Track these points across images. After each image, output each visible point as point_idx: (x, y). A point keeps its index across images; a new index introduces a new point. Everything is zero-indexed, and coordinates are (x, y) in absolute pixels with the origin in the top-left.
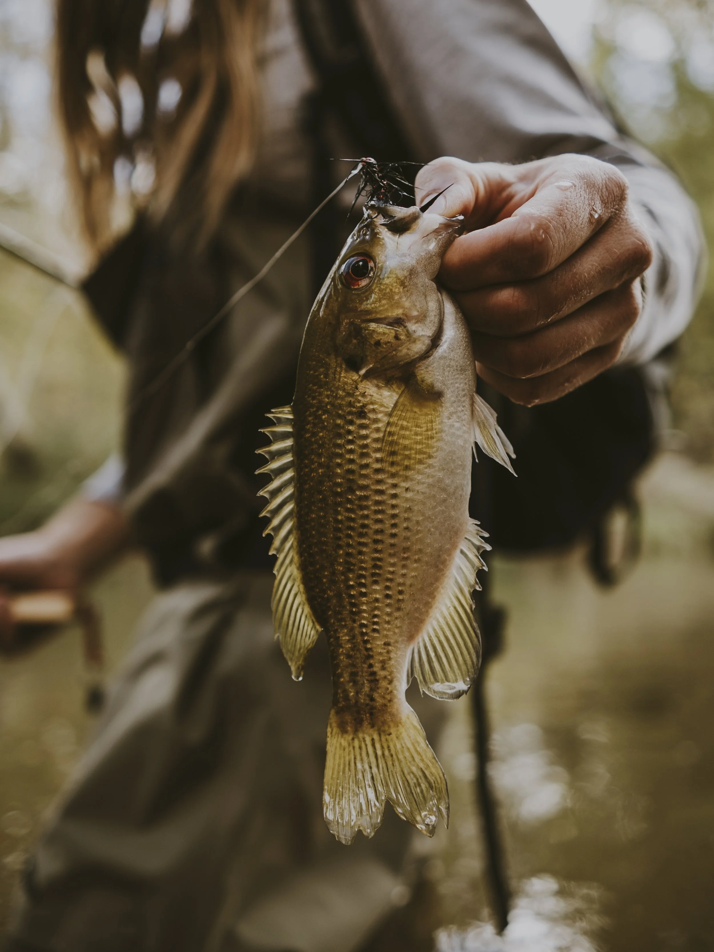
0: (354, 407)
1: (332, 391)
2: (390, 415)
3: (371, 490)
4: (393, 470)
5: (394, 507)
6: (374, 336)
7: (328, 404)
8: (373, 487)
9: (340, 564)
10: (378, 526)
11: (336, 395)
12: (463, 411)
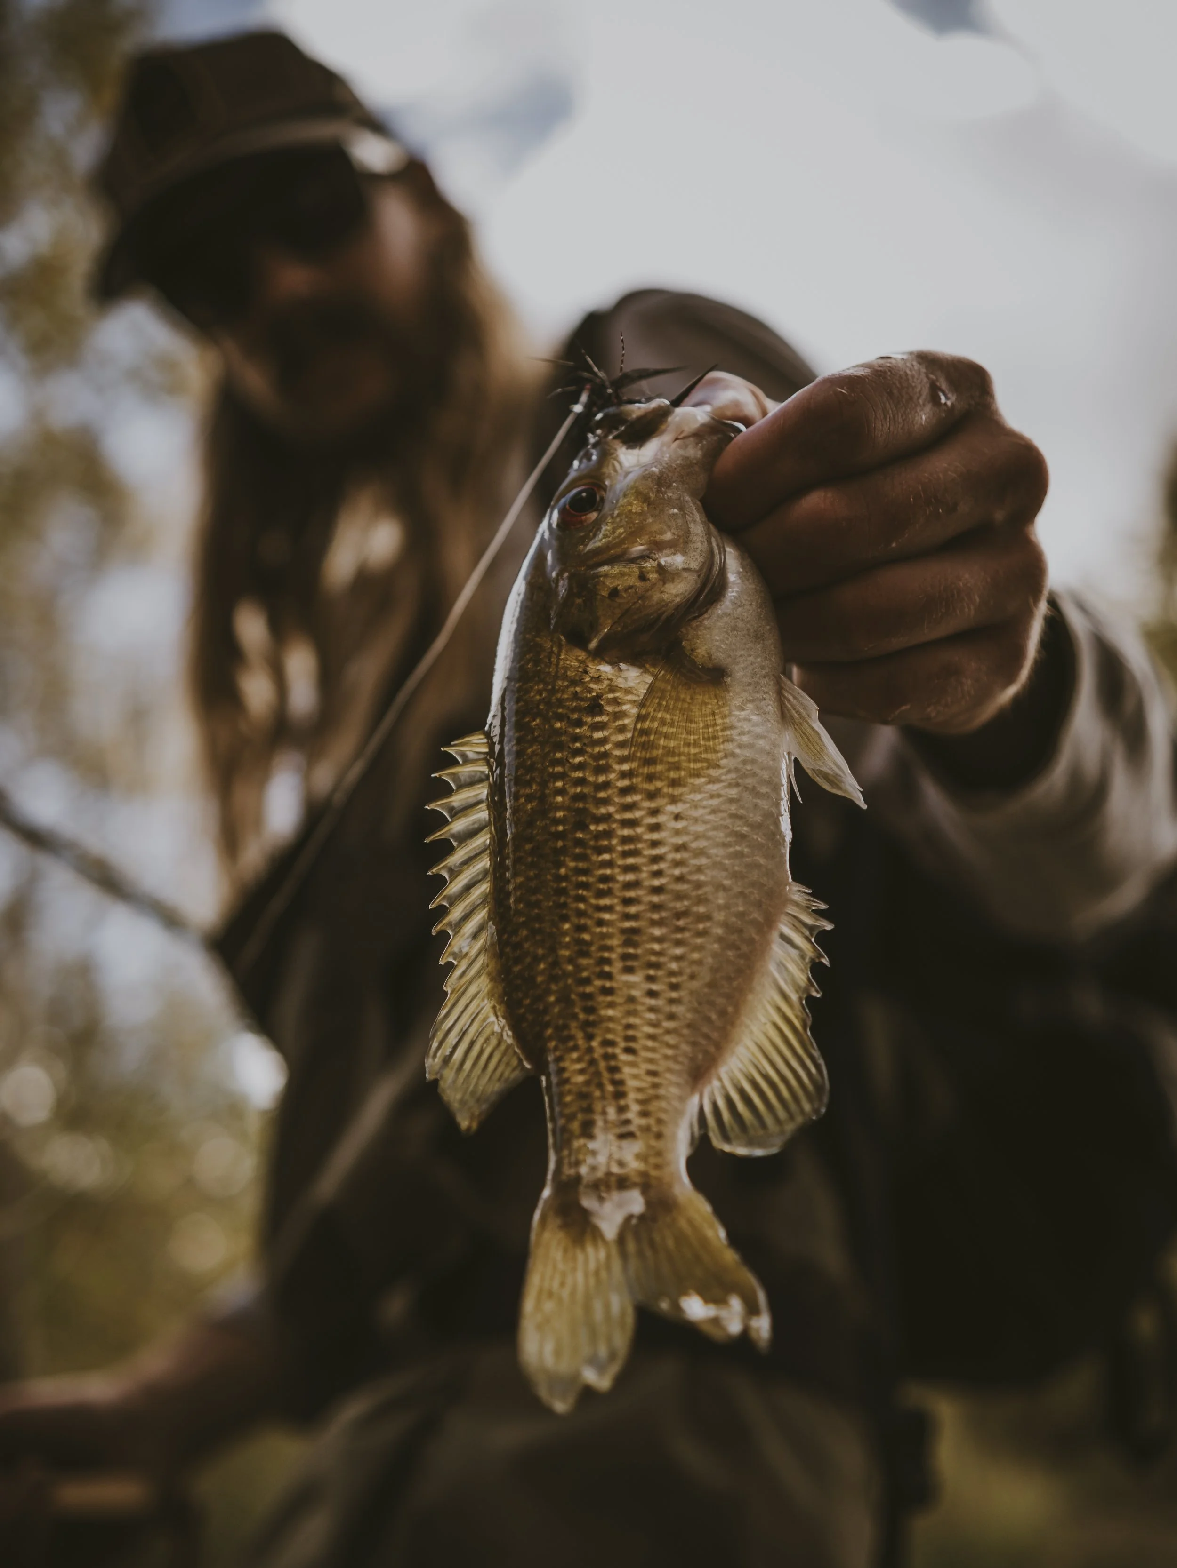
0: (582, 699)
1: (546, 684)
2: (642, 705)
3: (616, 821)
4: (651, 787)
5: (655, 844)
6: (608, 584)
7: (539, 702)
8: (618, 817)
9: (567, 946)
10: (630, 877)
11: (553, 688)
12: (765, 699)
